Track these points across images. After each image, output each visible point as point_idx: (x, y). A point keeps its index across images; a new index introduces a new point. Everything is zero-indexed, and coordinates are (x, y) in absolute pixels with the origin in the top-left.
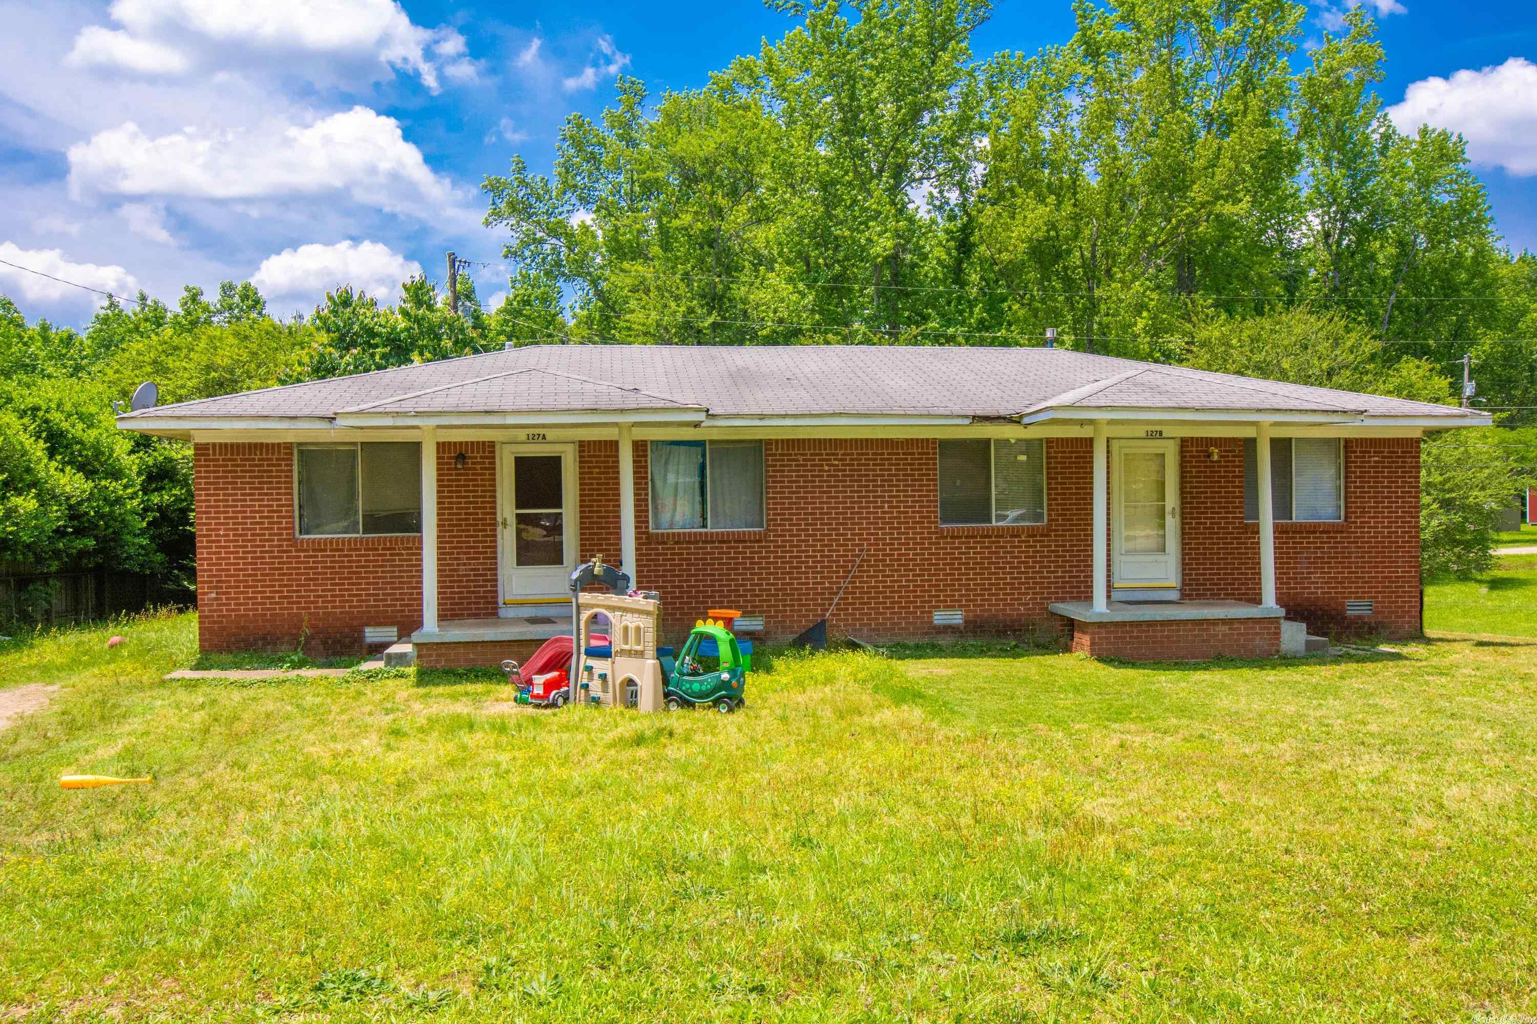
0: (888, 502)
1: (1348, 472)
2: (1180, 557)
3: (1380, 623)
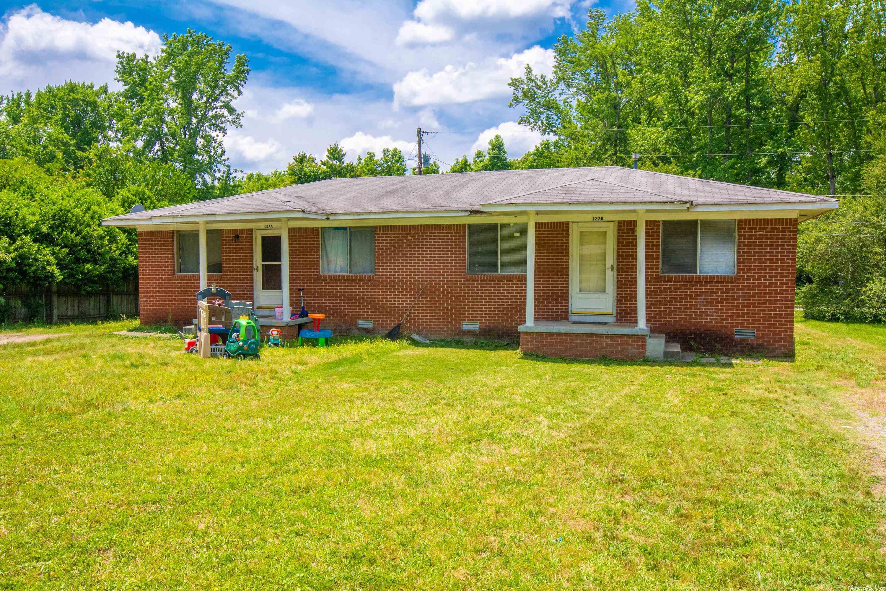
0: (438, 260)
1: (739, 242)
2: (615, 296)
3: (760, 344)
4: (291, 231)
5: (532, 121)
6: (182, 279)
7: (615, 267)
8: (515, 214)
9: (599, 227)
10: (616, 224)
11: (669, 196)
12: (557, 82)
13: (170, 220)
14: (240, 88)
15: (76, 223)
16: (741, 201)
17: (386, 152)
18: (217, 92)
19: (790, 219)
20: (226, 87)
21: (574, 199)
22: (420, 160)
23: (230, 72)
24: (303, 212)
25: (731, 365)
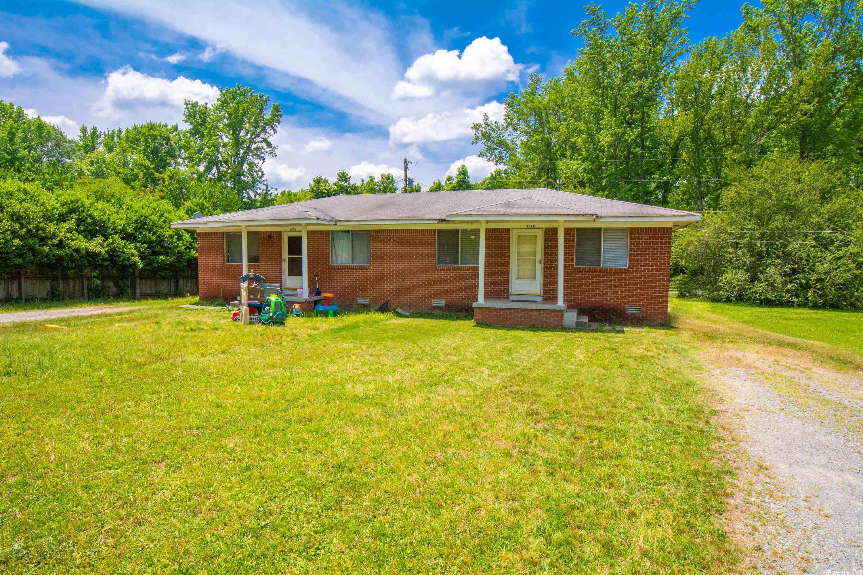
0: (415, 255)
1: (631, 244)
2: (542, 282)
3: (645, 317)
4: (309, 233)
5: (488, 154)
6: (230, 267)
7: (543, 261)
8: (472, 222)
9: (532, 232)
10: (544, 230)
11: (581, 210)
12: (507, 127)
13: (221, 224)
14: (275, 128)
15: (153, 226)
16: (632, 215)
17: (383, 176)
18: (258, 131)
19: (667, 228)
20: (264, 127)
21: (513, 212)
22: (406, 182)
23: (268, 115)
24: (318, 219)
25: (623, 332)
